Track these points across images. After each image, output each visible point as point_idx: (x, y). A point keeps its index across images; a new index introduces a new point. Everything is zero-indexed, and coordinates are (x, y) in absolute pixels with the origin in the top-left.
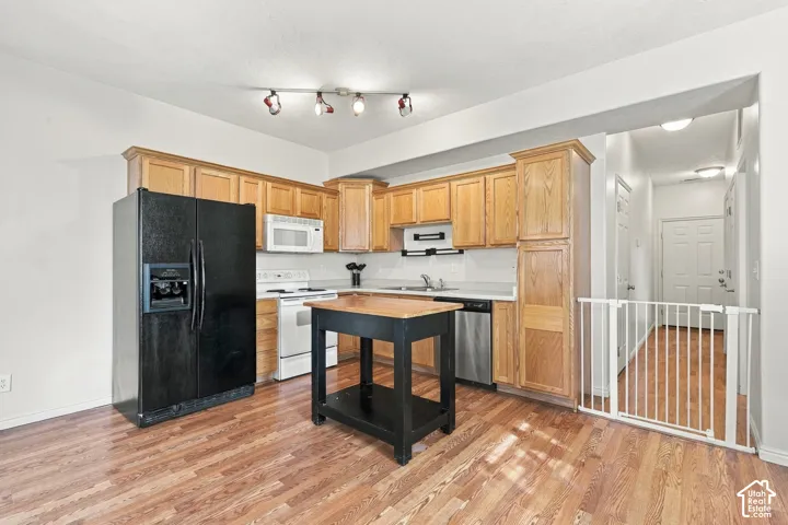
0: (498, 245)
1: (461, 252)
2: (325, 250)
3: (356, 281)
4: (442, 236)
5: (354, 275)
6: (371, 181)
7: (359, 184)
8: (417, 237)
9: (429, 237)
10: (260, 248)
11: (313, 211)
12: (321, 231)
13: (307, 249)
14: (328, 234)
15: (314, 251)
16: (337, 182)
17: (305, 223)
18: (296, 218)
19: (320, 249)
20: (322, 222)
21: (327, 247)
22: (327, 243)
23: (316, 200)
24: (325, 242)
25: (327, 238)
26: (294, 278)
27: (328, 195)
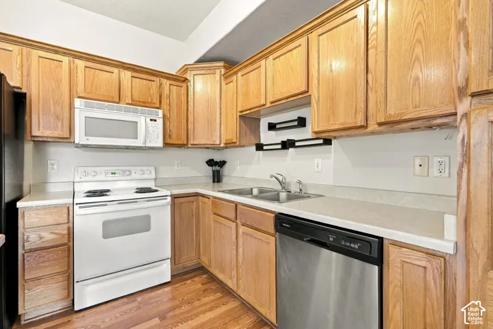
0: (391, 125)
1: (328, 142)
2: (166, 145)
3: (217, 178)
4: (302, 122)
5: (214, 171)
6: (221, 64)
7: (209, 69)
8: (272, 127)
9: (286, 126)
10: (67, 140)
11: (150, 100)
12: (160, 122)
13: (138, 143)
14: (173, 128)
15: (149, 145)
16: (186, 69)
17: (135, 112)
18: (122, 105)
19: (160, 144)
20: (160, 112)
21: (169, 141)
22: (170, 136)
23: (154, 87)
24: (167, 136)
25: (170, 131)
26: (134, 176)
27: (172, 82)
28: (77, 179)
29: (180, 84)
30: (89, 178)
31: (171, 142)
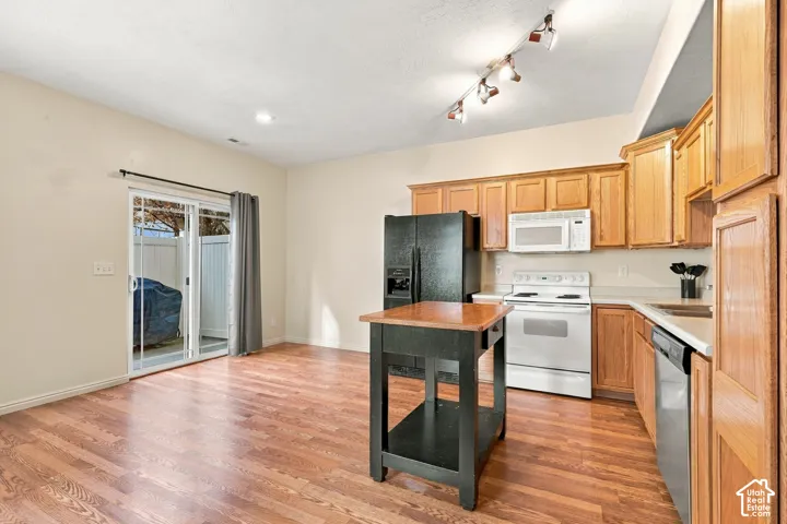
2: (595, 247)
5: (683, 281)
7: (654, 143)
10: (505, 249)
11: (576, 200)
12: (587, 223)
13: (563, 247)
14: (605, 226)
15: (574, 249)
16: (625, 151)
17: (559, 217)
18: (548, 213)
19: (587, 247)
20: (588, 212)
21: (598, 243)
22: (601, 237)
23: (582, 186)
24: (597, 237)
25: (601, 231)
26: (564, 282)
27: (604, 174)
28: (514, 283)
29: (616, 173)
30: (524, 281)
31: (604, 243)
